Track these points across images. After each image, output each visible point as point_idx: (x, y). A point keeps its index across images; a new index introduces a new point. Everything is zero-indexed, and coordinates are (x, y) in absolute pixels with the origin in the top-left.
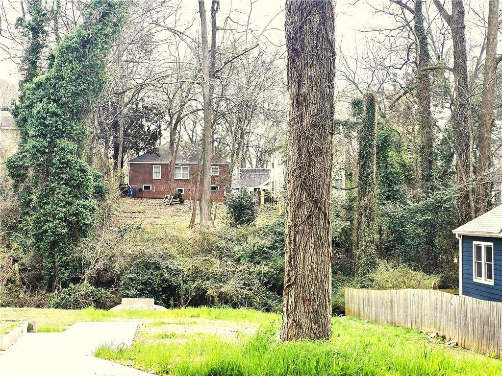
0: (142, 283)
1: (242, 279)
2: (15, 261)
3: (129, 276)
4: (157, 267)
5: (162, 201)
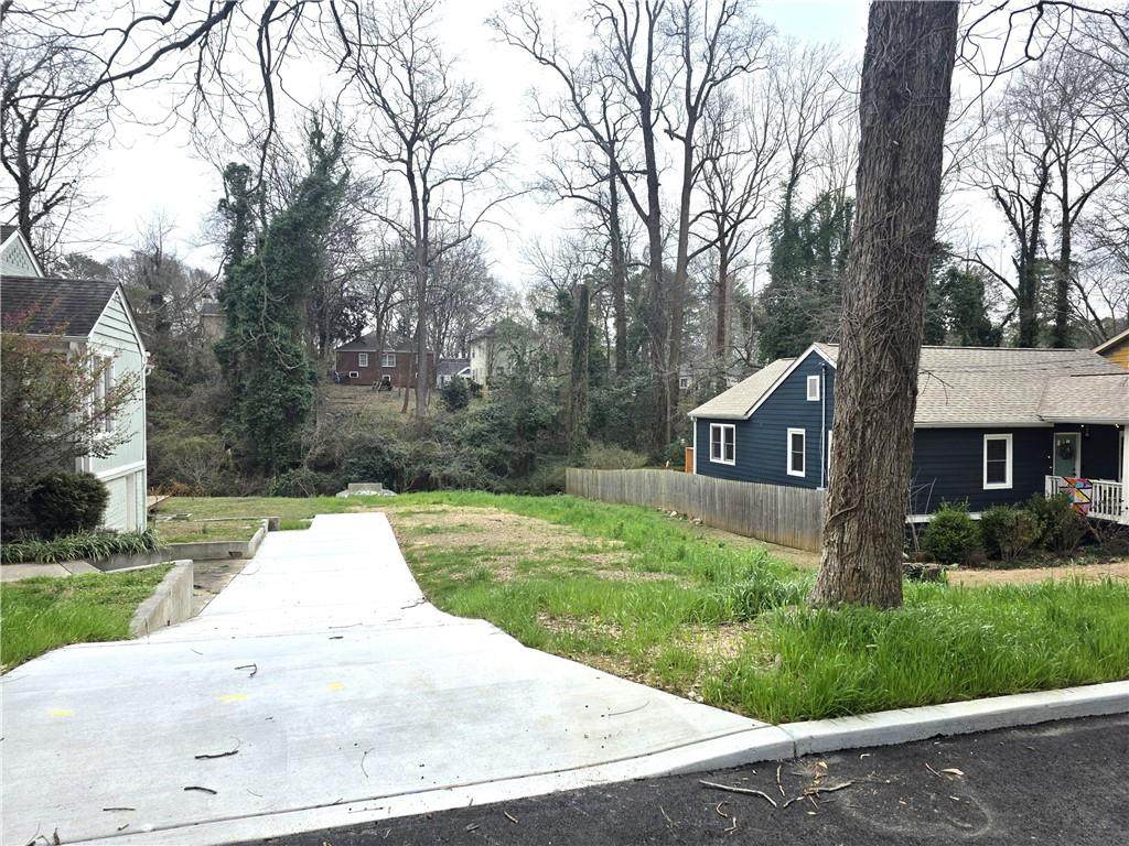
0: (364, 468)
1: (464, 462)
2: (227, 447)
3: (350, 460)
4: (379, 451)
5: (371, 388)
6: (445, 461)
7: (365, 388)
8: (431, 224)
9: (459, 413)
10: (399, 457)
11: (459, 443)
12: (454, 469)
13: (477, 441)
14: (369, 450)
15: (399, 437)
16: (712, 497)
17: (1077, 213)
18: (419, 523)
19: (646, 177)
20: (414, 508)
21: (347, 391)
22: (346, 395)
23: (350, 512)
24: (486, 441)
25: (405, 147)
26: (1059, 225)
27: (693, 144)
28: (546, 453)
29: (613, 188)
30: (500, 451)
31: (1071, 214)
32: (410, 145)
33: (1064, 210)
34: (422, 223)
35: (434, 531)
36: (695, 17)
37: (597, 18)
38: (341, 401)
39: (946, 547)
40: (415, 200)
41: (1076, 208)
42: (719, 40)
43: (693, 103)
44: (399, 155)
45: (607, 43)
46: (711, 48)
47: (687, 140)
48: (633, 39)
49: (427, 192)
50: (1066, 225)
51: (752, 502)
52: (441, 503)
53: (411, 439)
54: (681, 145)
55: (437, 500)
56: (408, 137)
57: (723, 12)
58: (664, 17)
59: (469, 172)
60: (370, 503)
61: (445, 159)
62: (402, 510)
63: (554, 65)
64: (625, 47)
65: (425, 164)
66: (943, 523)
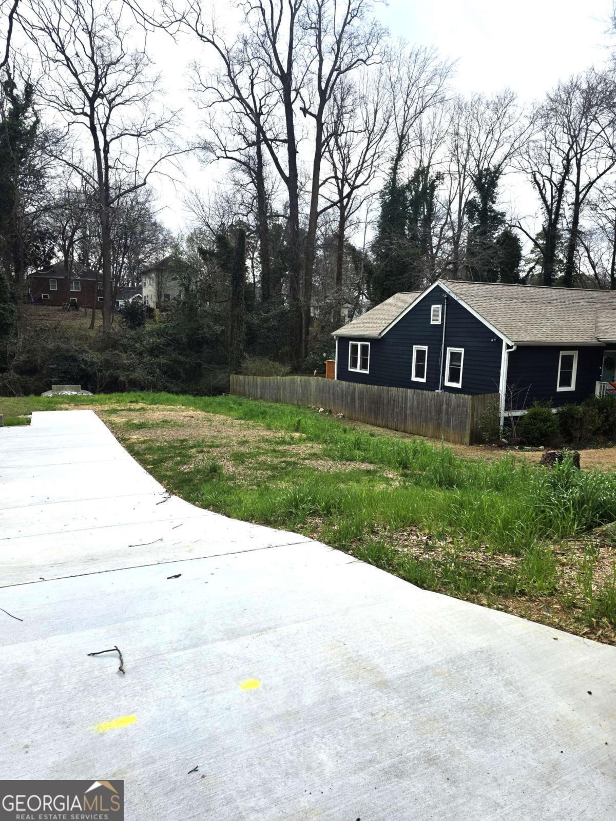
0: (63, 372)
1: (146, 369)
3: (51, 366)
4: (74, 359)
5: (61, 308)
6: (130, 368)
7: (57, 308)
8: (111, 172)
9: (139, 330)
10: (92, 364)
11: (141, 354)
12: (139, 374)
13: (156, 352)
14: (66, 358)
15: (90, 348)
16: (353, 398)
17: (585, 195)
18: (125, 420)
19: (286, 145)
20: (115, 406)
21: (42, 310)
22: (40, 313)
23: (61, 409)
24: (163, 353)
25: (87, 103)
26: (572, 204)
27: (323, 121)
28: (210, 363)
29: (259, 153)
30: (175, 361)
31: (581, 196)
32: (92, 101)
33: (576, 193)
34: (104, 171)
35: (141, 426)
36: (326, 15)
37: (248, 7)
38: (38, 318)
39: (536, 435)
40: (97, 149)
41: (584, 192)
42: (345, 35)
43: (323, 87)
44: (83, 109)
45: (255, 29)
46: (338, 42)
47: (318, 117)
48: (277, 28)
49: (107, 144)
50: (577, 205)
51: (385, 401)
52: (137, 402)
53: (102, 350)
54: (313, 121)
55: (134, 399)
56: (91, 95)
57: (348, 13)
58: (301, 12)
59: (143, 130)
60: (76, 402)
61: (122, 117)
62: (106, 407)
63: (213, 43)
64: (271, 34)
65: (105, 121)
66: (534, 417)
